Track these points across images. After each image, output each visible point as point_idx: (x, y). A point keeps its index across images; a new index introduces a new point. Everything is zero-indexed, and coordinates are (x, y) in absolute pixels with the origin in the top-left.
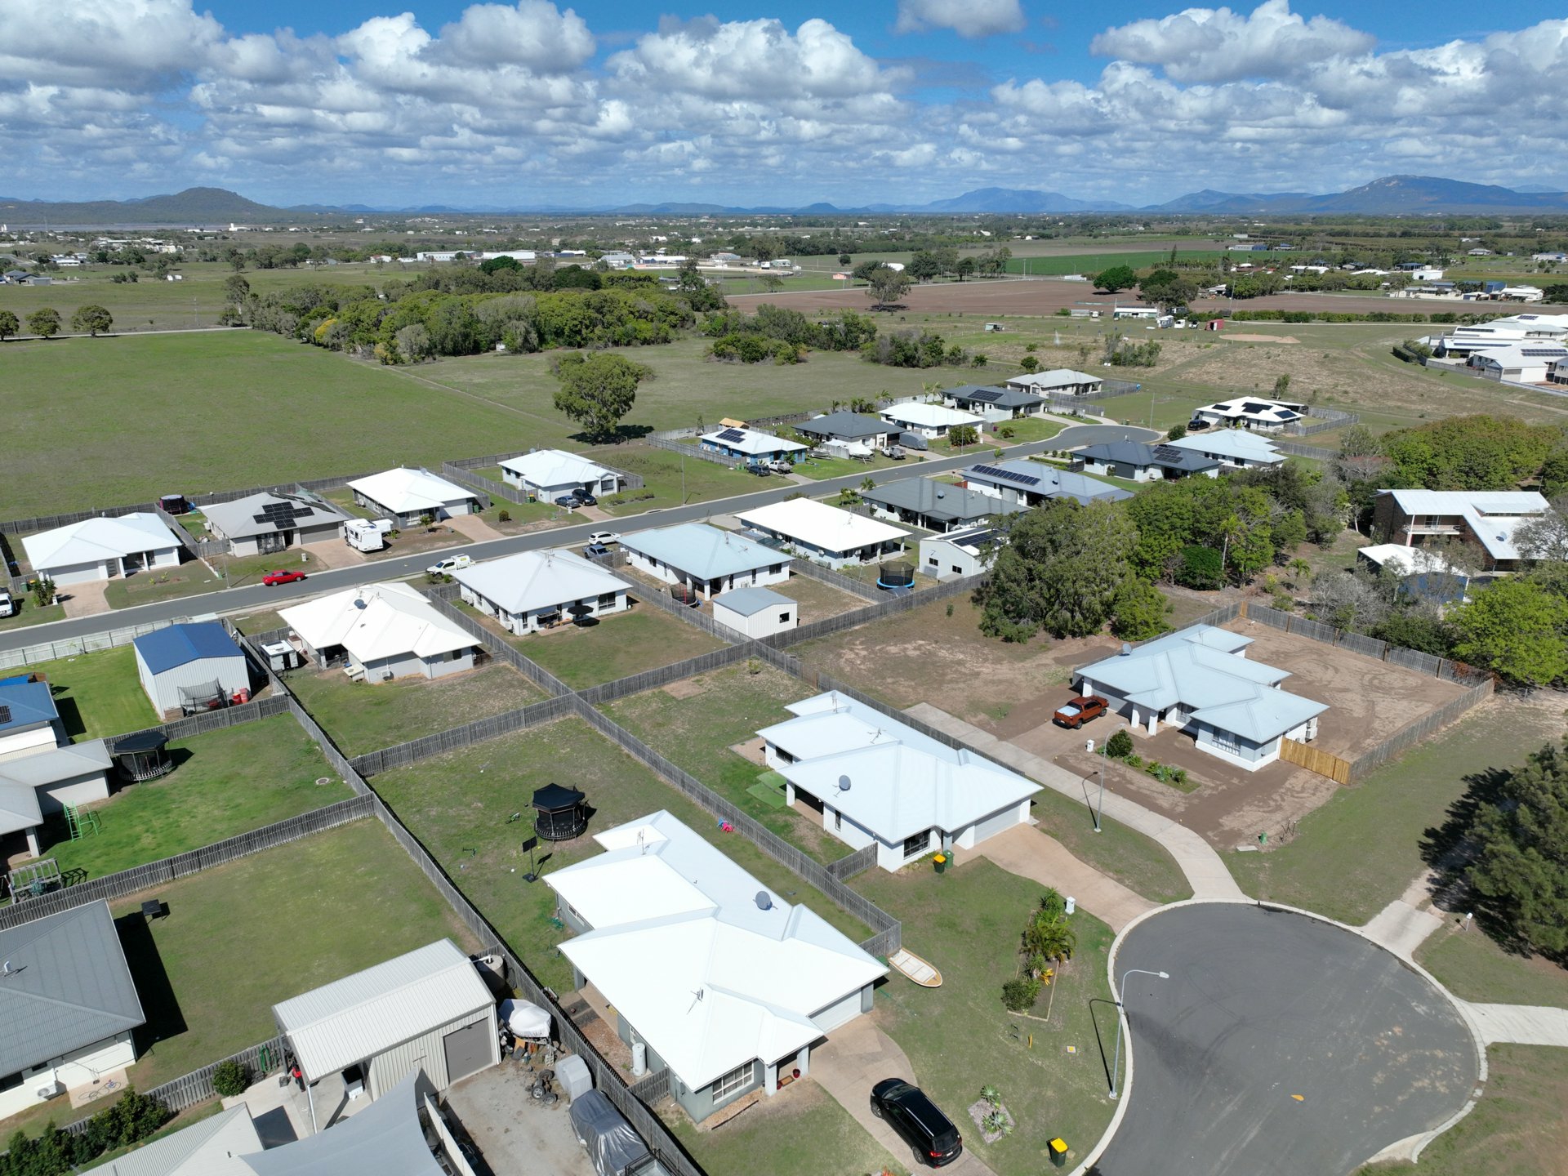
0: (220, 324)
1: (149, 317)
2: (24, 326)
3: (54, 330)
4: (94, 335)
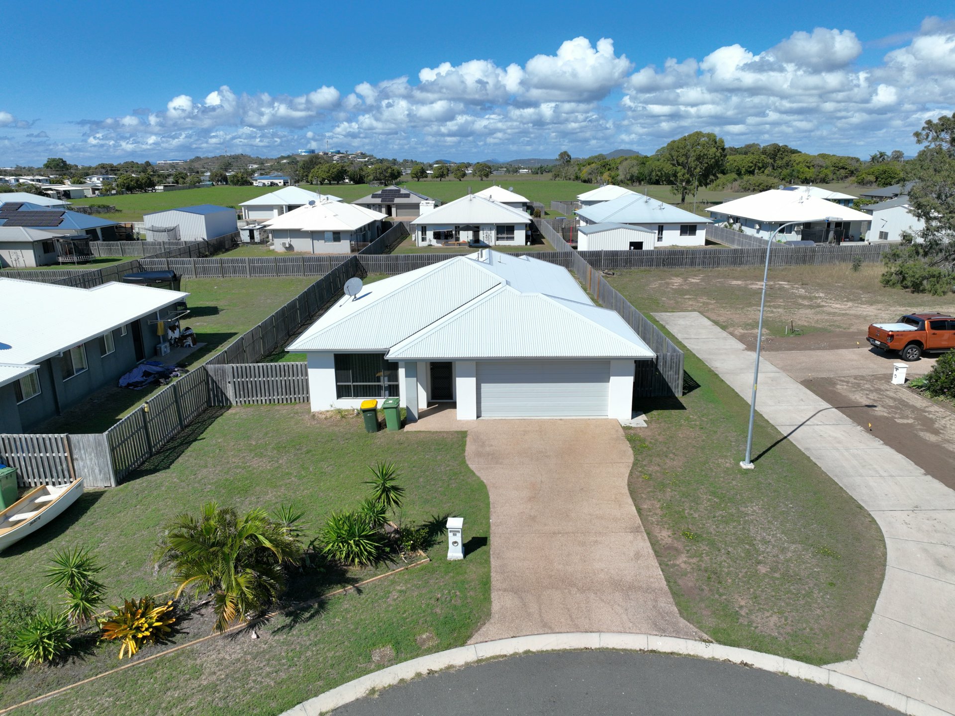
4: (482, 180)
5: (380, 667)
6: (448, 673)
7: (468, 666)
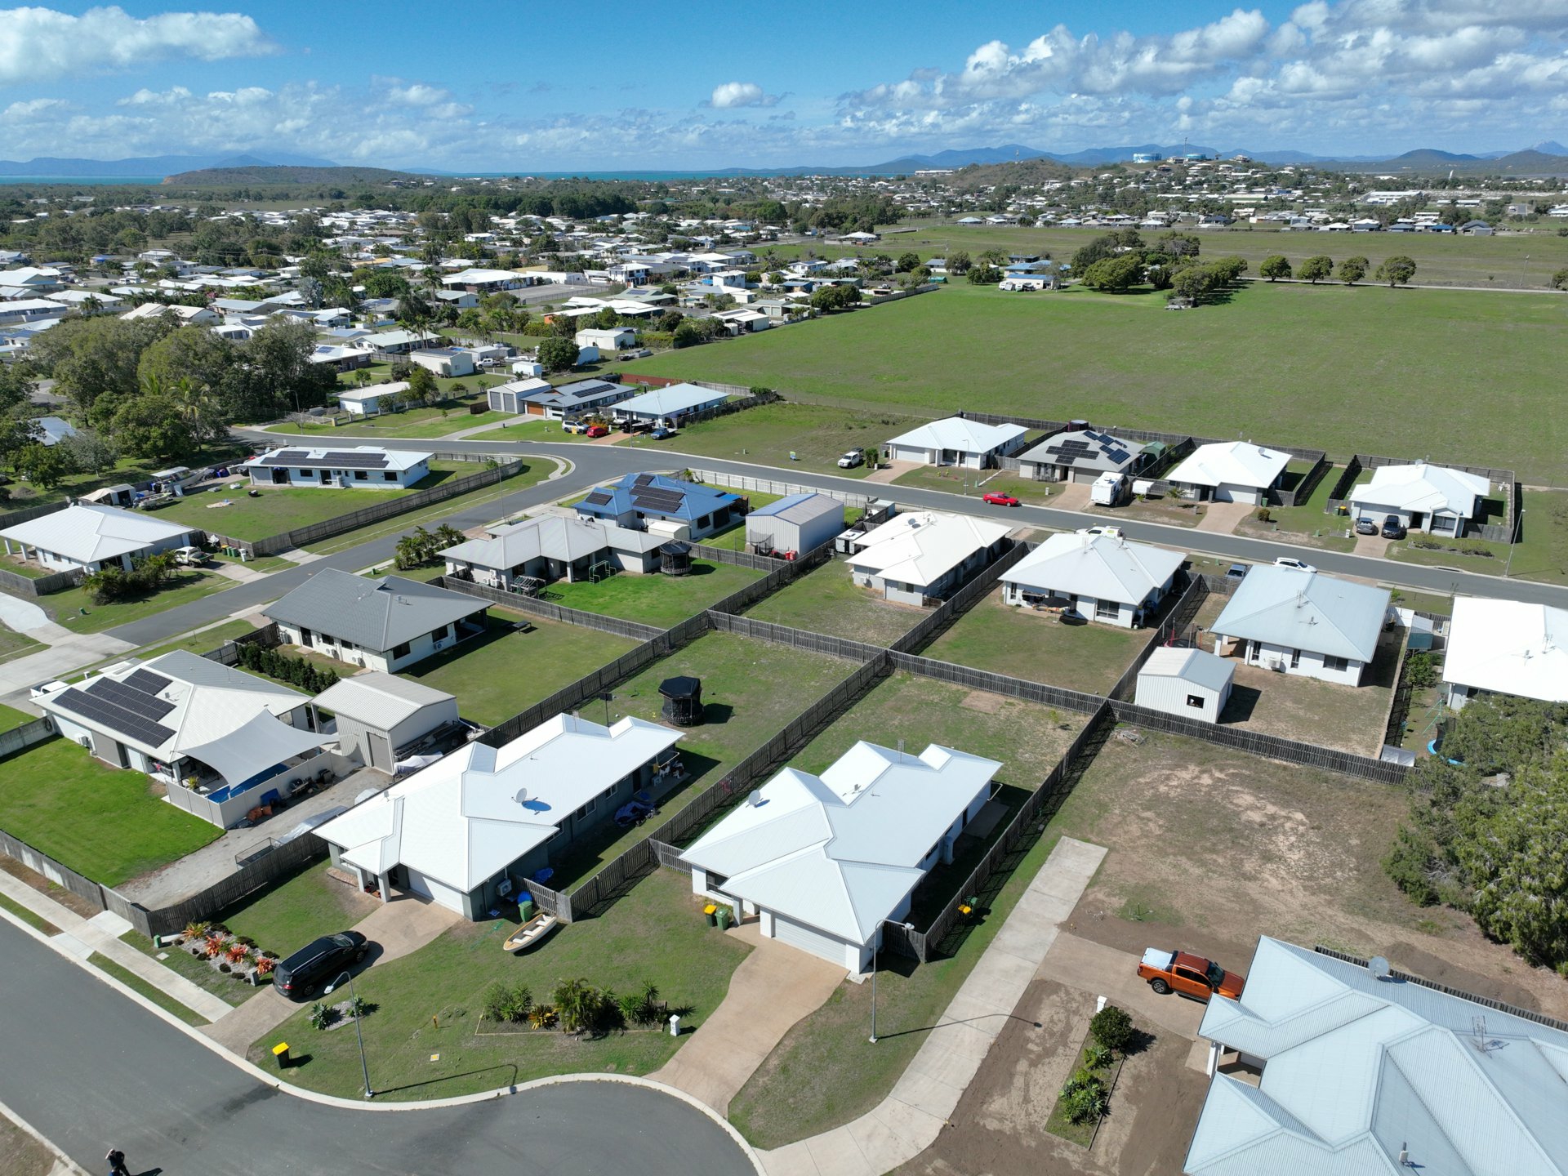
0: (1547, 285)
1: (1490, 272)
2: (1336, 271)
3: (1360, 276)
4: (1393, 286)
5: (607, 1072)
6: (628, 1086)
7: (636, 1086)
